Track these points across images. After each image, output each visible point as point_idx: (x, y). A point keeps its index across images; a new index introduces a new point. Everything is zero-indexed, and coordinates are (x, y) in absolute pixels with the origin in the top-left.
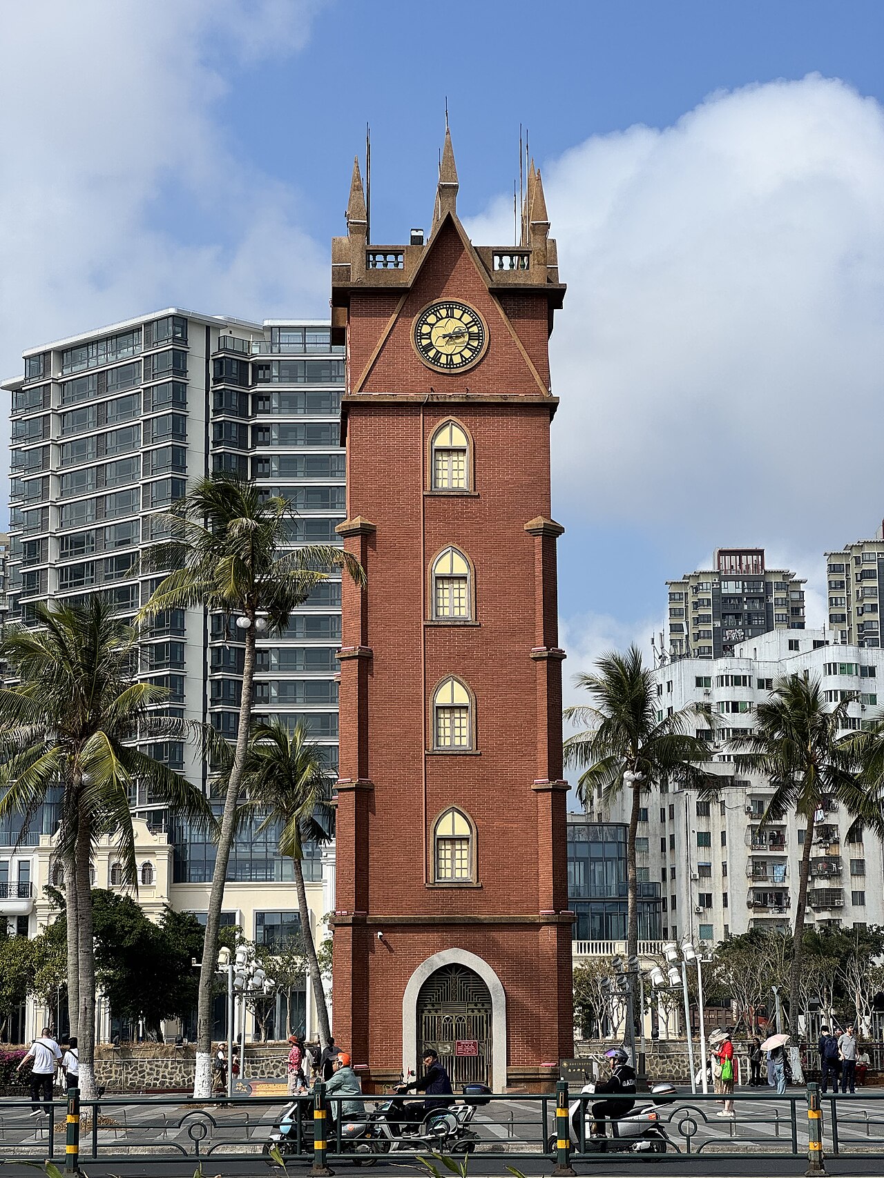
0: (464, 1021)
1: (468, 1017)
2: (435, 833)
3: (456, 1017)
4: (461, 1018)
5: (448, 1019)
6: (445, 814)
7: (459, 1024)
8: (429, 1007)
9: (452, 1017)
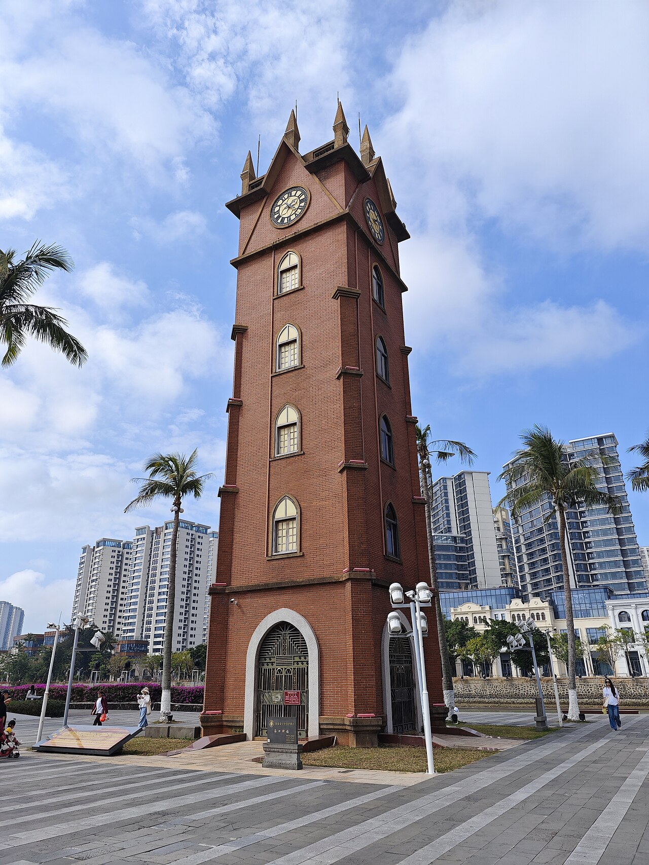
0: (290, 673)
1: (294, 669)
2: (274, 517)
3: (285, 669)
4: (288, 670)
5: (279, 670)
6: (280, 502)
7: (287, 676)
8: (268, 660)
9: (282, 669)
